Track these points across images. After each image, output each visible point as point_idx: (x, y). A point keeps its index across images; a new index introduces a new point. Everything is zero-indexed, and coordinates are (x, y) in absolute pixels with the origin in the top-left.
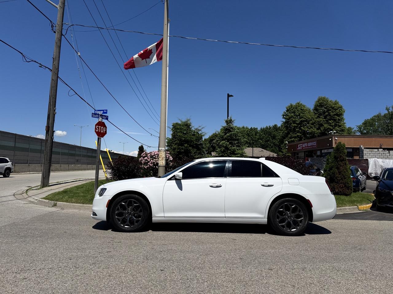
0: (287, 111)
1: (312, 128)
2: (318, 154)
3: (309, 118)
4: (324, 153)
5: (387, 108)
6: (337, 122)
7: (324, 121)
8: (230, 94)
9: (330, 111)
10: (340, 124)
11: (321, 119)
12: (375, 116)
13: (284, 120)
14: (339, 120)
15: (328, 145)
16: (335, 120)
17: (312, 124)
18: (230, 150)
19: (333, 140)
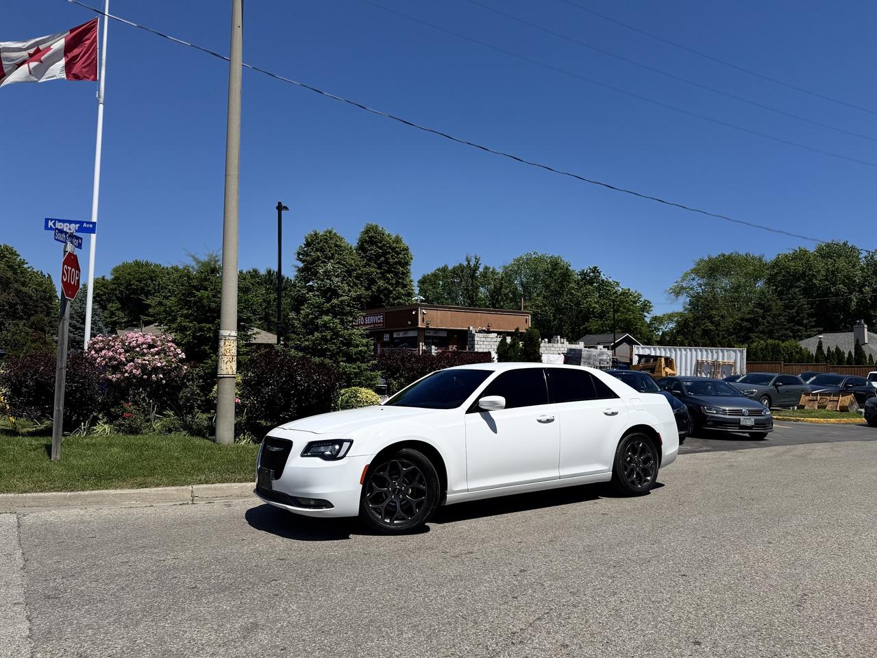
0: (308, 244)
1: (357, 286)
2: (385, 340)
3: (351, 266)
4: (397, 338)
5: (467, 258)
6: (400, 278)
7: (377, 273)
8: (283, 205)
9: (388, 256)
10: (405, 283)
11: (373, 270)
12: (438, 270)
13: (301, 265)
14: (403, 274)
15: (409, 323)
16: (396, 274)
17: (357, 278)
18: (342, 336)
19: (419, 315)
